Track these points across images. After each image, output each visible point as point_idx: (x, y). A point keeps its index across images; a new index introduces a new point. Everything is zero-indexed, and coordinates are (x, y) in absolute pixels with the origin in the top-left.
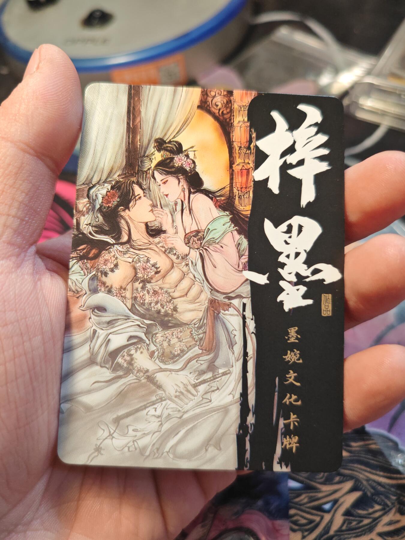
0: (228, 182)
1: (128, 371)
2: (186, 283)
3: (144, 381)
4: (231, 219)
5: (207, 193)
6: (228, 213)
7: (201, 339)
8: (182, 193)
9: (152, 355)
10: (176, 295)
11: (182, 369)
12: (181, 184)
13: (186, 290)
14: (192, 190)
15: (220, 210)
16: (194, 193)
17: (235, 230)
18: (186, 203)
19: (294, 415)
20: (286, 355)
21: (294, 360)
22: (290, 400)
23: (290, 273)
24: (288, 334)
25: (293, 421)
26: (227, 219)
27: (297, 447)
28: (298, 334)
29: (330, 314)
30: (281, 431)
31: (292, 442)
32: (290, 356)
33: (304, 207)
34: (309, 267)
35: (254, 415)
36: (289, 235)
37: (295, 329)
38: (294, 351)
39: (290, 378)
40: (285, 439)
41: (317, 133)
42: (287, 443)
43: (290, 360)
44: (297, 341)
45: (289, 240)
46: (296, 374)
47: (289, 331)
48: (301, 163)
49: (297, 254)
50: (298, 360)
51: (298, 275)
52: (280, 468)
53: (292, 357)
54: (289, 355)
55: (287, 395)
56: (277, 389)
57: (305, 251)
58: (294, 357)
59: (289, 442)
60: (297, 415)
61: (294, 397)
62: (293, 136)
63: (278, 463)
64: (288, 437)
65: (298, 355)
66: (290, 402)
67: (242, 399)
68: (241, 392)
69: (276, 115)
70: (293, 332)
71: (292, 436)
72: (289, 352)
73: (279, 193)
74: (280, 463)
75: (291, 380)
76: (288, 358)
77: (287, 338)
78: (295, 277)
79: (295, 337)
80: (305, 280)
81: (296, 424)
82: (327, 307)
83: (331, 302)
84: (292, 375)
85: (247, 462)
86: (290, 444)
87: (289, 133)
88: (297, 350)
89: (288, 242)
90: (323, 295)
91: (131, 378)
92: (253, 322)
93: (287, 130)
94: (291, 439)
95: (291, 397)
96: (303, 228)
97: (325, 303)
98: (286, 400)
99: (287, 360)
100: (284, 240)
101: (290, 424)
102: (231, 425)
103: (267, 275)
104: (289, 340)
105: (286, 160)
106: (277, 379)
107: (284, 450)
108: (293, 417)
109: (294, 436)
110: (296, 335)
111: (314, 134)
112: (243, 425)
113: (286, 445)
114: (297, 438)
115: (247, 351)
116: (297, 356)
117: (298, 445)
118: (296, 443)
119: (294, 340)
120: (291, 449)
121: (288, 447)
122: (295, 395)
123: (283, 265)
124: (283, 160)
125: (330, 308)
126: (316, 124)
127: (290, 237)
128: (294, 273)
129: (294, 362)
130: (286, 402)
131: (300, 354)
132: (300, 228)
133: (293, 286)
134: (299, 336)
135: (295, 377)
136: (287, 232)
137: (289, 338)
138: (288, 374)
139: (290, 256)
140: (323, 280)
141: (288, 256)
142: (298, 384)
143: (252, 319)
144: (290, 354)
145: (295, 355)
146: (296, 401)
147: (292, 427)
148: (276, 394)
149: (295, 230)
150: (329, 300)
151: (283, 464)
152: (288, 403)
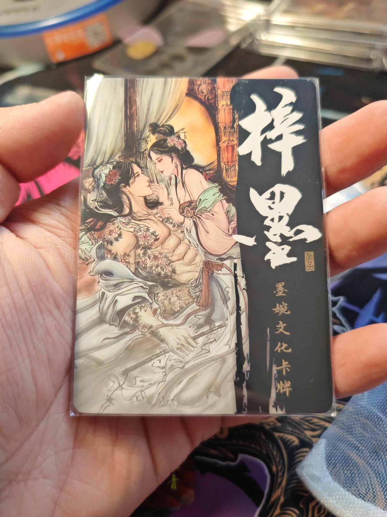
0: (216, 157)
1: (134, 327)
2: (182, 249)
3: (148, 335)
4: (220, 190)
5: (198, 168)
6: (217, 184)
7: (198, 297)
8: (176, 170)
9: (155, 312)
10: (174, 258)
11: (183, 324)
12: (174, 161)
13: (183, 254)
14: (184, 166)
15: (210, 182)
16: (186, 169)
17: (224, 199)
18: (179, 177)
19: (285, 361)
20: (275, 307)
21: (283, 311)
22: (281, 348)
23: (275, 235)
24: (276, 288)
25: (285, 368)
26: (216, 190)
27: (290, 391)
28: (285, 288)
29: (313, 269)
30: (275, 376)
31: (286, 387)
32: (279, 308)
33: (284, 176)
34: (292, 228)
35: (249, 363)
36: (272, 201)
37: (282, 284)
38: (282, 304)
39: (280, 328)
40: (278, 384)
41: (292, 111)
42: (281, 388)
43: (279, 312)
44: (284, 295)
45: (272, 206)
46: (285, 325)
47: (277, 286)
48: (280, 137)
49: (281, 218)
50: (287, 311)
51: (282, 236)
52: (276, 411)
53: (281, 309)
54: (277, 307)
55: (278, 344)
56: (269, 338)
57: (288, 214)
58: (283, 309)
59: (282, 387)
60: (288, 362)
61: (285, 345)
62: (271, 115)
63: (273, 407)
64: (281, 382)
65: (286, 307)
66: (282, 351)
67: (237, 349)
68: (236, 342)
69: (255, 98)
70: (280, 286)
71: (285, 381)
72: (278, 305)
73: (261, 165)
74: (275, 406)
75: (281, 330)
76: (277, 310)
77: (275, 292)
78: (279, 238)
79: (283, 291)
80: (289, 240)
81: (288, 370)
82: (310, 263)
83: (313, 259)
84: (281, 325)
85: (245, 406)
86: (283, 388)
87: (267, 113)
88: (285, 303)
89: (272, 207)
90: (305, 253)
91: (137, 334)
92: (244, 279)
93: (265, 110)
94: (285, 384)
95: (281, 346)
96: (284, 194)
97: (308, 260)
98: (278, 349)
99: (276, 312)
100: (268, 206)
101: (282, 370)
102: (228, 374)
103: (254, 238)
104: (278, 294)
105: (266, 136)
106: (268, 329)
107: (278, 394)
108: (285, 364)
109: (287, 381)
110: (283, 289)
111: (290, 112)
112: (239, 373)
113: (280, 390)
114: (289, 382)
115: (240, 305)
116: (285, 309)
117: (291, 389)
118: (289, 388)
119: (282, 293)
120: (285, 393)
121: (282, 391)
122: (285, 343)
123: (268, 228)
124: (264, 136)
125: (313, 263)
126: (291, 104)
127: (274, 203)
128: (279, 234)
129: (283, 314)
130: (278, 350)
131: (287, 306)
132: (282, 194)
133: (278, 246)
134: (286, 290)
135: (284, 327)
136: (270, 199)
137: (277, 292)
138: (277, 325)
139: (275, 220)
140: (306, 240)
141: (272, 220)
142: (288, 333)
143: (243, 277)
144: (279, 306)
145: (283, 307)
146: (286, 348)
147: (284, 373)
148: (268, 343)
149: (278, 196)
150: (311, 257)
151: (278, 407)
152: (279, 351)
